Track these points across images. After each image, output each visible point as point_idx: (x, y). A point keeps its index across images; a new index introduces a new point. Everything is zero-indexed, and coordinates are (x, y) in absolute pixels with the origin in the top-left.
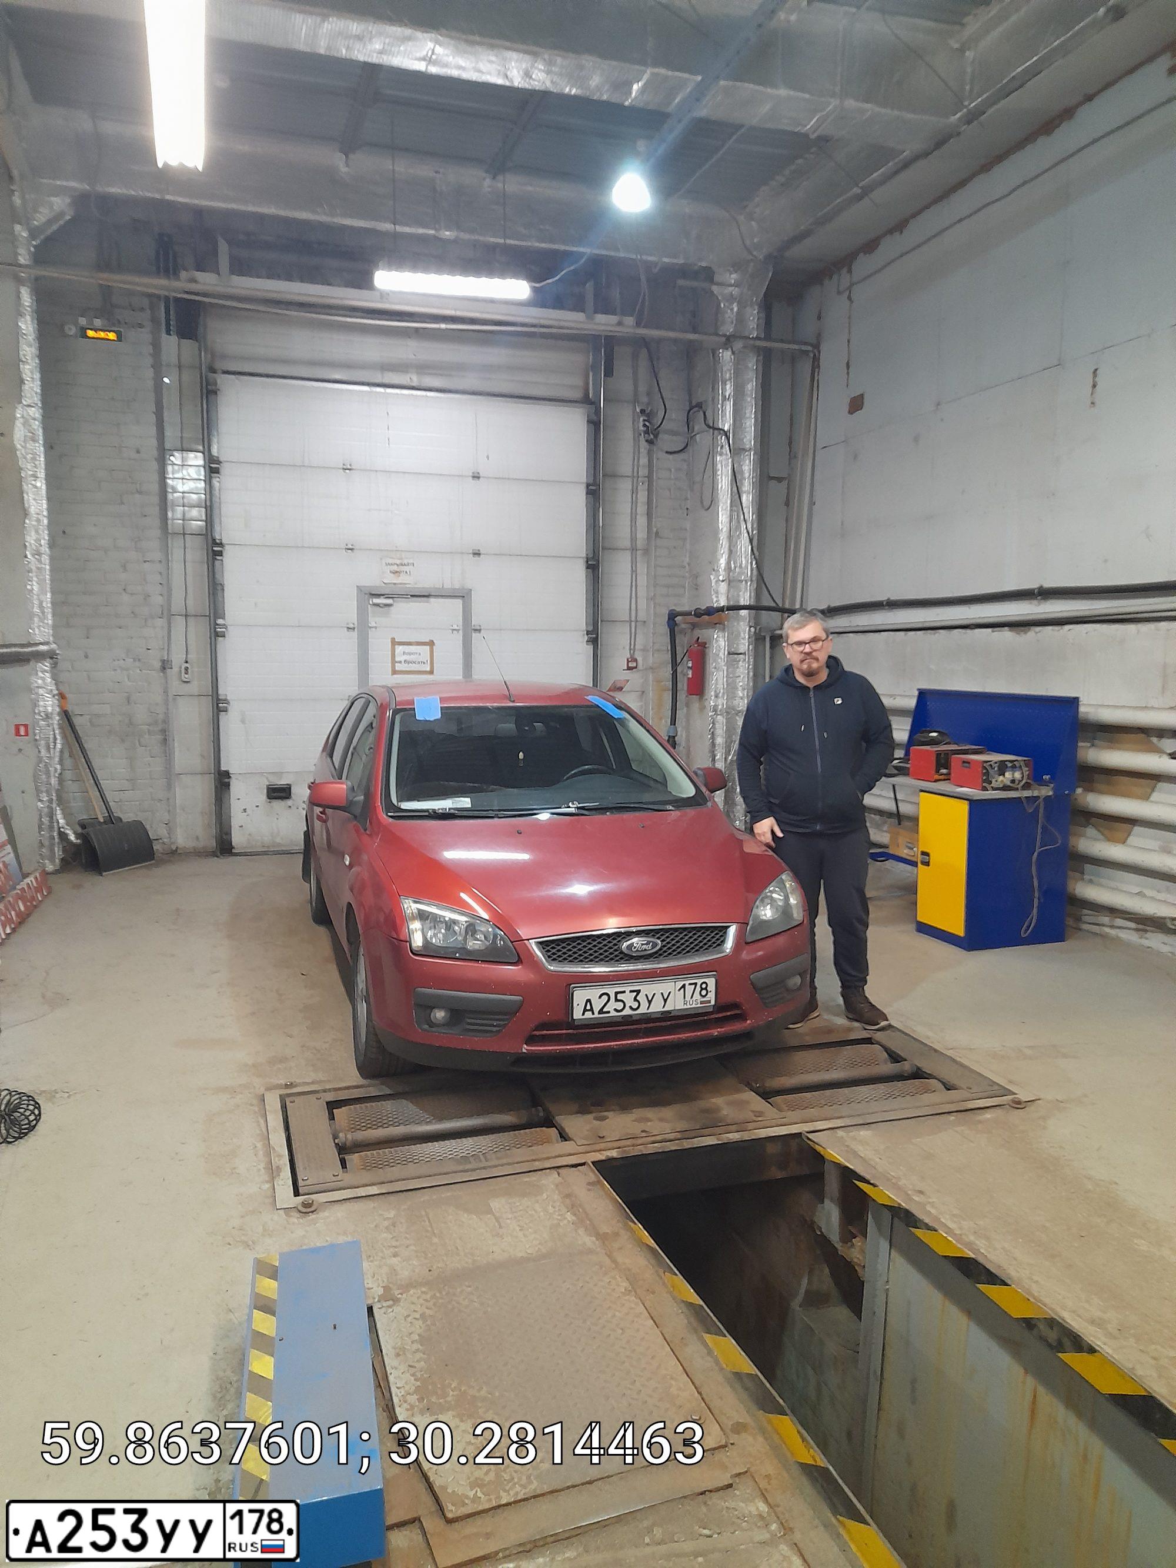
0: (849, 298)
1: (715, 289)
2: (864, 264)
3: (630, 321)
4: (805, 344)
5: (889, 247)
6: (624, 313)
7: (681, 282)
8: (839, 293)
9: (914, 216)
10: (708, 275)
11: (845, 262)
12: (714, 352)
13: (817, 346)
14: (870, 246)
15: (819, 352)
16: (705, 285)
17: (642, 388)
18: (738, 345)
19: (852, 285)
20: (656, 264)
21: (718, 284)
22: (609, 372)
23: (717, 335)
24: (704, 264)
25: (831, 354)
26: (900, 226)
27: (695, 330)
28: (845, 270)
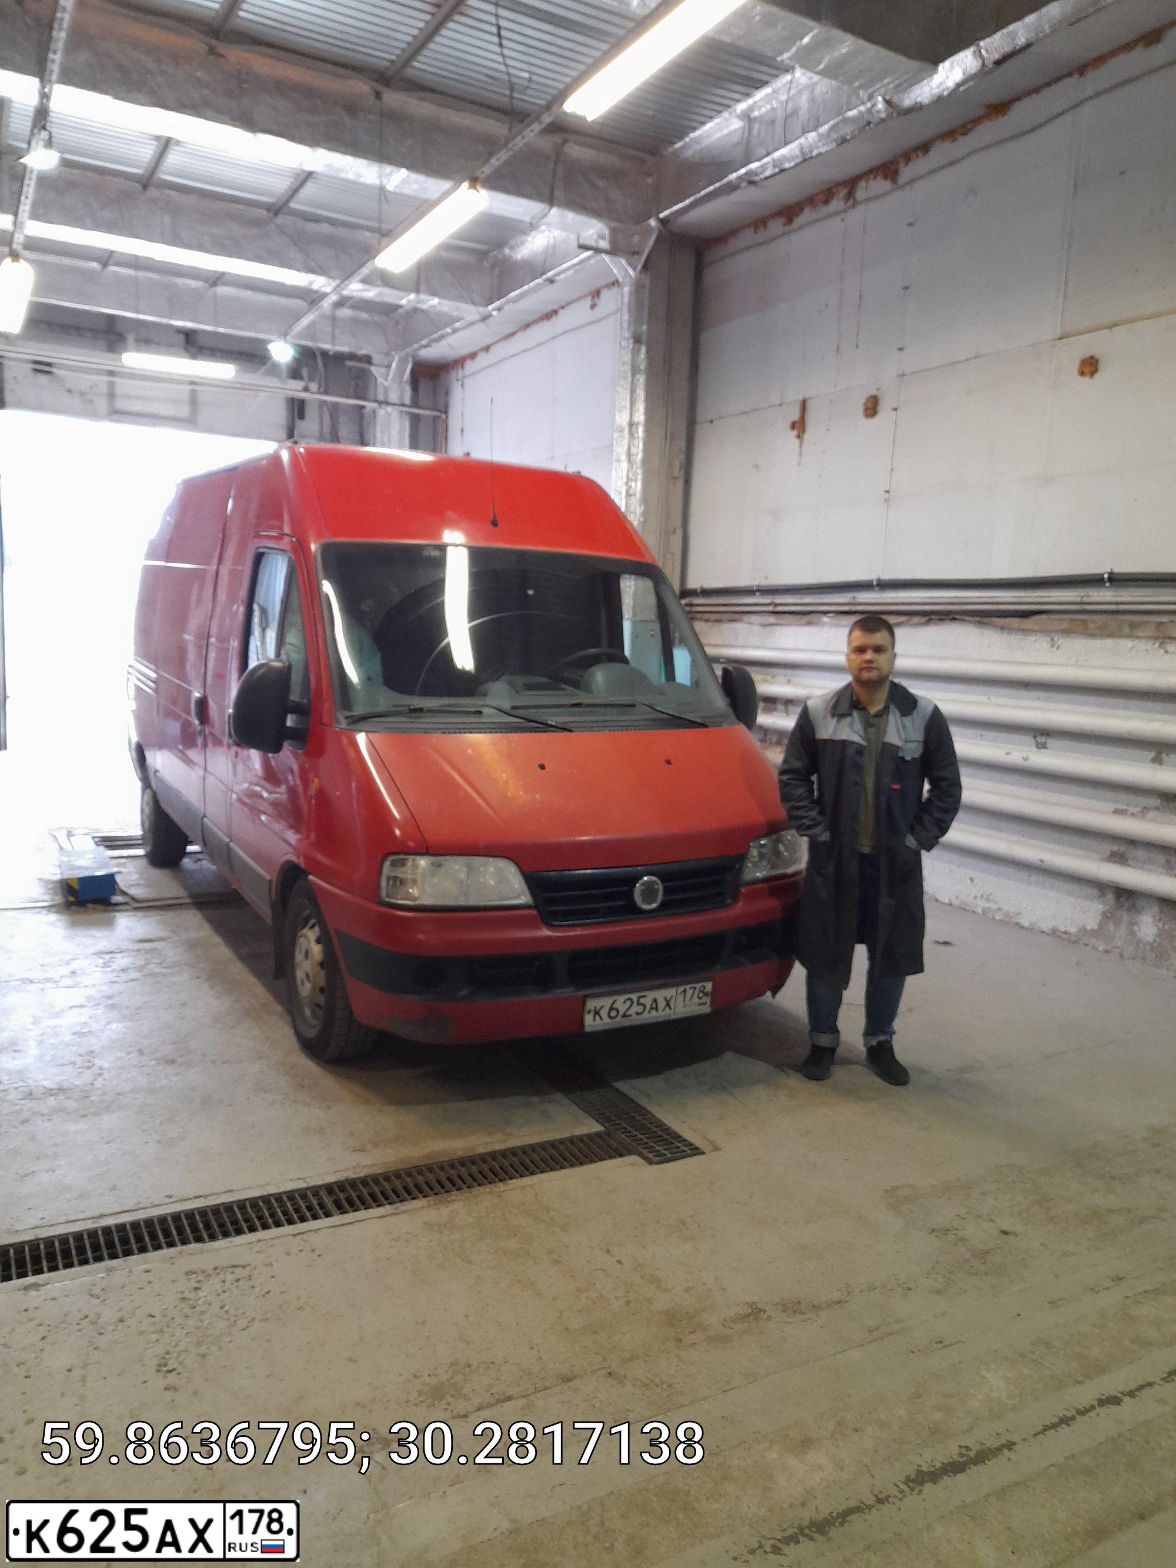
0: (462, 385)
1: (373, 369)
2: (470, 366)
3: (314, 387)
4: (439, 411)
5: (482, 360)
6: (311, 379)
7: (349, 363)
8: (457, 380)
9: (494, 343)
10: (368, 360)
11: (459, 362)
12: (374, 411)
13: (446, 413)
14: (473, 356)
15: (447, 417)
16: (365, 366)
17: (327, 429)
18: (389, 409)
19: (464, 377)
20: (329, 351)
21: (376, 365)
22: (302, 416)
23: (376, 401)
24: (364, 352)
25: (455, 421)
26: (487, 349)
27: (357, 397)
28: (460, 366)
